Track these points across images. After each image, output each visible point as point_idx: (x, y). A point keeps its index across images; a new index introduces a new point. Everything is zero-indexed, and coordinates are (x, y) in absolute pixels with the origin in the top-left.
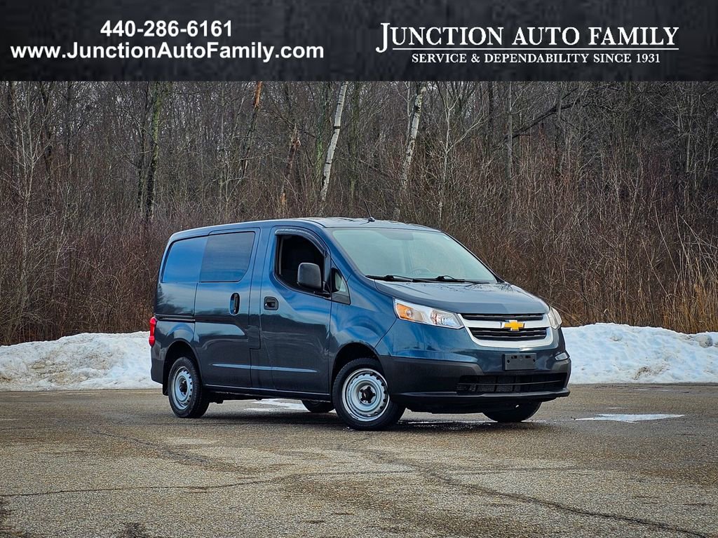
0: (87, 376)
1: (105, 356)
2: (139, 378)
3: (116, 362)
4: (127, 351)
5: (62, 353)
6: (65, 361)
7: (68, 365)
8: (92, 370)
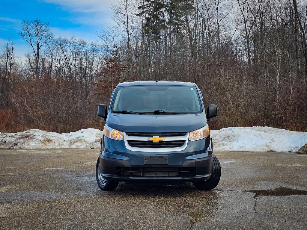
0: (223, 145)
1: (232, 137)
2: (240, 146)
3: (235, 140)
4: (241, 135)
5: (218, 135)
6: (218, 138)
7: (218, 140)
8: (225, 143)
